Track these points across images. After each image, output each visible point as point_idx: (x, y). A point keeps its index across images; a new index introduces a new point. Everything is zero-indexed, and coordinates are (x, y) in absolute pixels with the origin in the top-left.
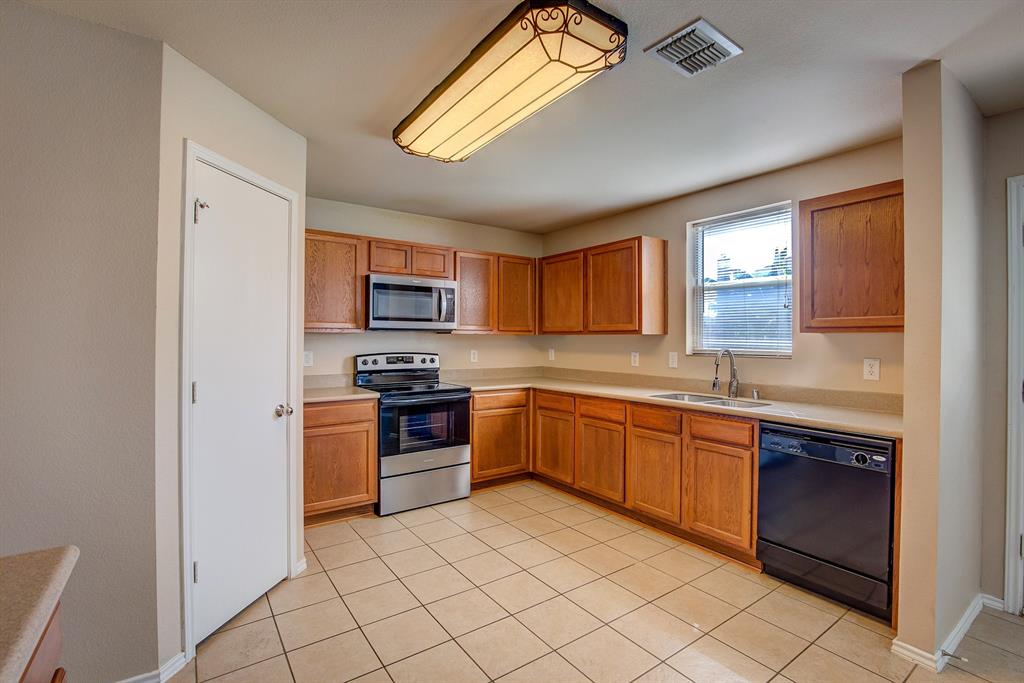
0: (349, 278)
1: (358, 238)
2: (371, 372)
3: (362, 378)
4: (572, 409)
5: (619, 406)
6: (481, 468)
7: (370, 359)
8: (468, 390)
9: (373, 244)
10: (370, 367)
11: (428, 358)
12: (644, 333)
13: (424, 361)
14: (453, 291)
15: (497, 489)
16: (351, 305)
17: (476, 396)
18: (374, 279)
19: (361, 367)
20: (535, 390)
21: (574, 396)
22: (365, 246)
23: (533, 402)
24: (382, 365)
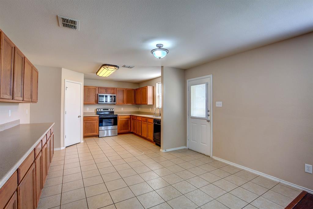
0: (95, 94)
1: (96, 87)
2: (100, 112)
3: (97, 113)
4: (136, 119)
5: (141, 118)
6: (120, 130)
7: (99, 109)
8: (117, 115)
9: (99, 88)
10: (99, 111)
11: (112, 109)
12: (148, 104)
13: (111, 110)
14: (115, 96)
15: (124, 135)
16: (95, 100)
17: (119, 116)
18: (99, 94)
19: (98, 111)
20: (132, 116)
21: (136, 116)
22: (98, 88)
23: (132, 118)
24: (102, 110)
